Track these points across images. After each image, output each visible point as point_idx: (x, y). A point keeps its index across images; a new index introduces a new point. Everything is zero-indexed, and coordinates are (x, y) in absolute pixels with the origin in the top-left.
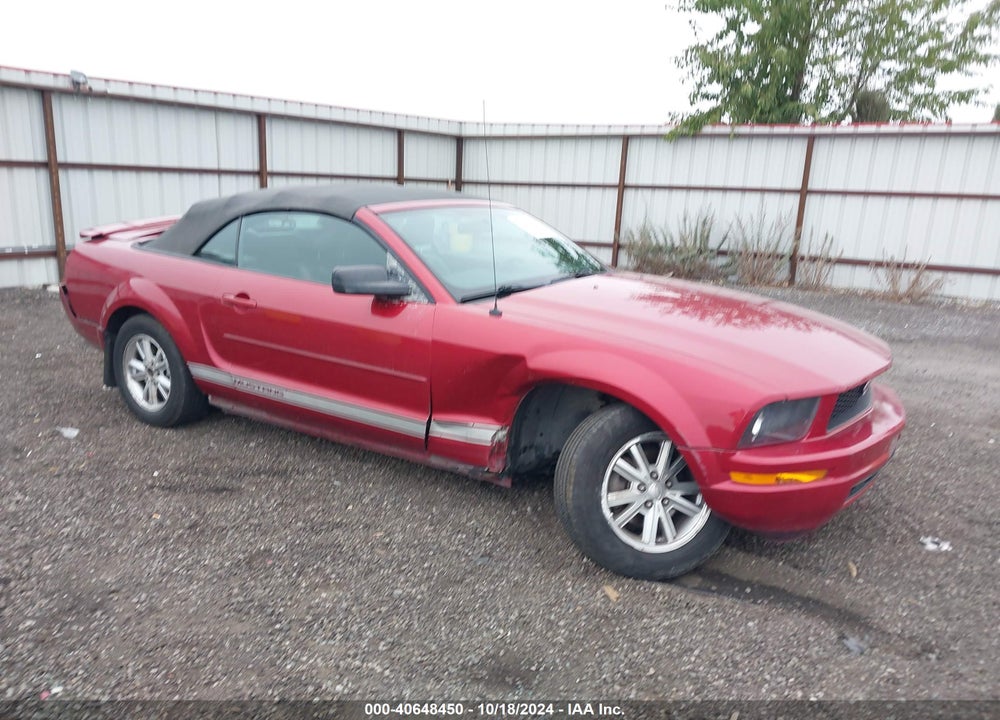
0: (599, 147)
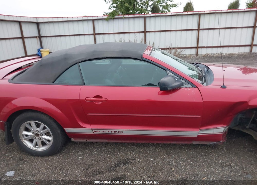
0: (85, 23)
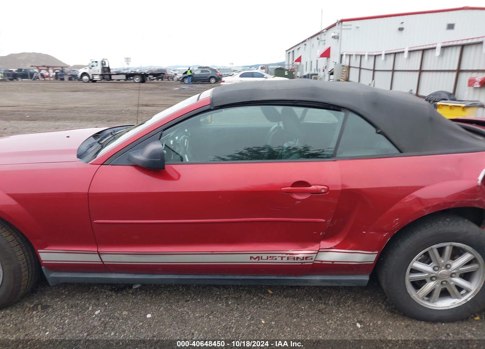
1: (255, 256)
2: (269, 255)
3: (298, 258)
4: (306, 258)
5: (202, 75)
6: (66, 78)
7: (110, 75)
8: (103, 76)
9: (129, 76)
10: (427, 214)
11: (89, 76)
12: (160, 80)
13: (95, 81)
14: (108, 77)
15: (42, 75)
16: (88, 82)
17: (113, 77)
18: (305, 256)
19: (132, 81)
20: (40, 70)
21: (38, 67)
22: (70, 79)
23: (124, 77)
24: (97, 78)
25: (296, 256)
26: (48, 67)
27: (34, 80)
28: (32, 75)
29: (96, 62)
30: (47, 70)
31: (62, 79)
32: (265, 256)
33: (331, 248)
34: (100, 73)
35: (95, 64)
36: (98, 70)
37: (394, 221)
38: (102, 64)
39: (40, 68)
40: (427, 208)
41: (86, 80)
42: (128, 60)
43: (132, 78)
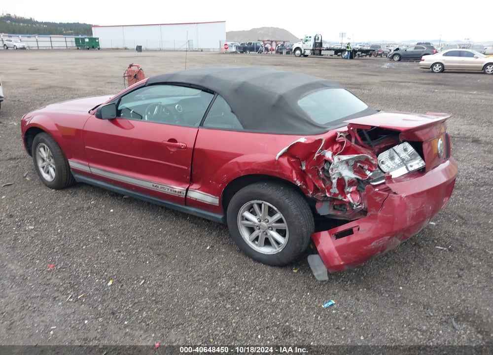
1: (155, 185)
2: (162, 186)
3: (176, 191)
4: (180, 192)
5: (414, 52)
6: (284, 52)
7: (320, 51)
8: (314, 52)
9: (338, 51)
10: (242, 175)
11: (301, 51)
12: (368, 56)
13: (306, 56)
14: (318, 52)
15: (267, 49)
16: (300, 56)
17: (323, 52)
18: (180, 191)
19: (340, 57)
20: (265, 44)
21: (263, 41)
22: (288, 53)
23: (333, 52)
24: (308, 52)
25: (175, 190)
26: (272, 42)
27: (259, 53)
28: (257, 49)
29: (310, 37)
30: (271, 44)
31: (281, 53)
32: (160, 186)
33: (196, 189)
34: (311, 48)
35: (308, 38)
36: (310, 45)
37: (224, 176)
38: (315, 39)
39: (265, 42)
40: (242, 171)
41: (298, 54)
42: (342, 35)
43: (340, 54)
